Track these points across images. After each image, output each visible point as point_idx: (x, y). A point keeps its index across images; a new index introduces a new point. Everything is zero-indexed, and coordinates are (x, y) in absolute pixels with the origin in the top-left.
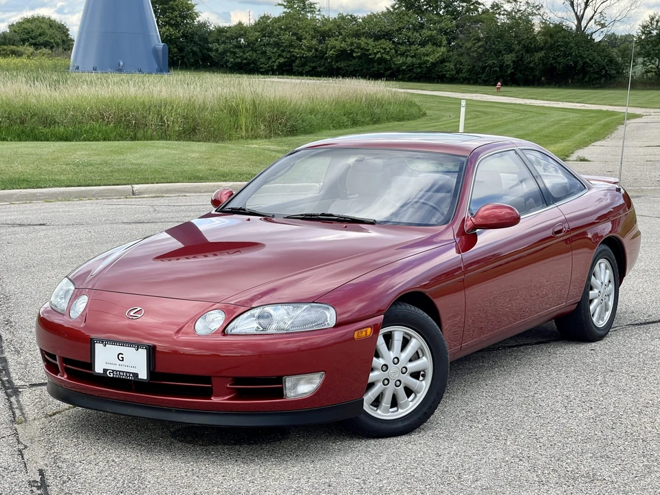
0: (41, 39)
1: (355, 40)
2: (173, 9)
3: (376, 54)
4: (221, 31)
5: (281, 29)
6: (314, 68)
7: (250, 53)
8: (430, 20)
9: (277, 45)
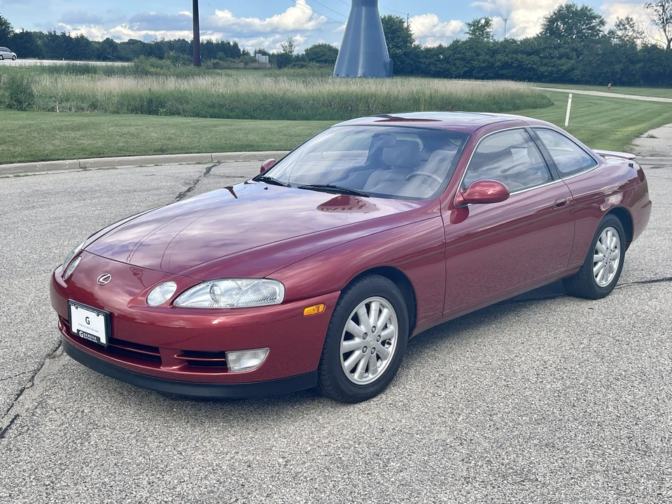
0: (323, 58)
1: (514, 55)
2: (399, 37)
3: (527, 64)
4: (428, 50)
5: (466, 48)
6: (488, 74)
7: (446, 65)
8: (565, 43)
9: (462, 59)
